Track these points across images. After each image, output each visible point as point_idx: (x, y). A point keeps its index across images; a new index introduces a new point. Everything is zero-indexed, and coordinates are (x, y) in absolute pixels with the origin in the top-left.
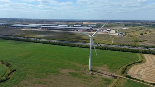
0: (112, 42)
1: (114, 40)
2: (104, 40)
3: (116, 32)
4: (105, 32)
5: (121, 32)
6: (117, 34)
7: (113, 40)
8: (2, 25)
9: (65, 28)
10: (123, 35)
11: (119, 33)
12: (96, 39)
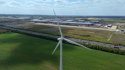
0: (109, 40)
1: (112, 38)
2: (100, 36)
3: (117, 28)
4: (105, 28)
5: (123, 28)
6: (118, 30)
7: (110, 37)
8: (24, 20)
9: (68, 23)
10: (124, 32)
11: (120, 29)
12: (92, 36)
